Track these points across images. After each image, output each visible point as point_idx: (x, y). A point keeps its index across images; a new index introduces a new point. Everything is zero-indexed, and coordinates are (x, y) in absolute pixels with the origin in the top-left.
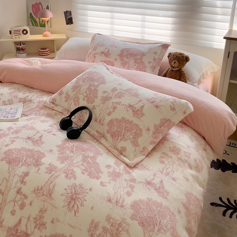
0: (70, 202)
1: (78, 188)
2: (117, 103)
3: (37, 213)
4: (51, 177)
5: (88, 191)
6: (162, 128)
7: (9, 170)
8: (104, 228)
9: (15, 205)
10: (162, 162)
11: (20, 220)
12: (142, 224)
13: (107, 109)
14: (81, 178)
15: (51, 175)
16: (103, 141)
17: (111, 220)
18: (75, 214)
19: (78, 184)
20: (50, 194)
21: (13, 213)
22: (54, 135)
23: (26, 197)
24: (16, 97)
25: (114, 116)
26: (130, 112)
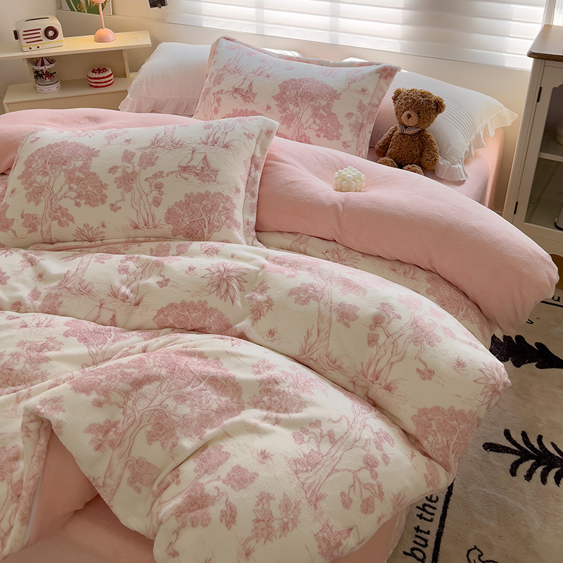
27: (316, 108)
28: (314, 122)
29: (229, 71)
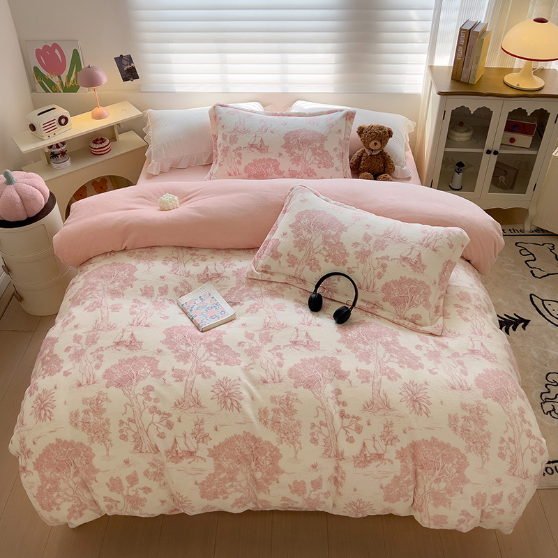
0: (413, 405)
1: (412, 387)
2: (383, 258)
3: (382, 430)
4: (373, 386)
5: (425, 386)
6: (446, 274)
7: (315, 395)
8: (464, 418)
9: (347, 431)
10: (466, 320)
11: (364, 443)
12: (496, 399)
13: (372, 270)
14: (406, 374)
15: (371, 383)
16: (379, 312)
17: (467, 407)
18: (427, 415)
19: (408, 382)
20: (387, 405)
21: (350, 440)
22: (318, 325)
23: (358, 418)
24: (188, 275)
25: (387, 278)
26: (408, 266)
27: (314, 150)
28: (315, 158)
29: (240, 132)
